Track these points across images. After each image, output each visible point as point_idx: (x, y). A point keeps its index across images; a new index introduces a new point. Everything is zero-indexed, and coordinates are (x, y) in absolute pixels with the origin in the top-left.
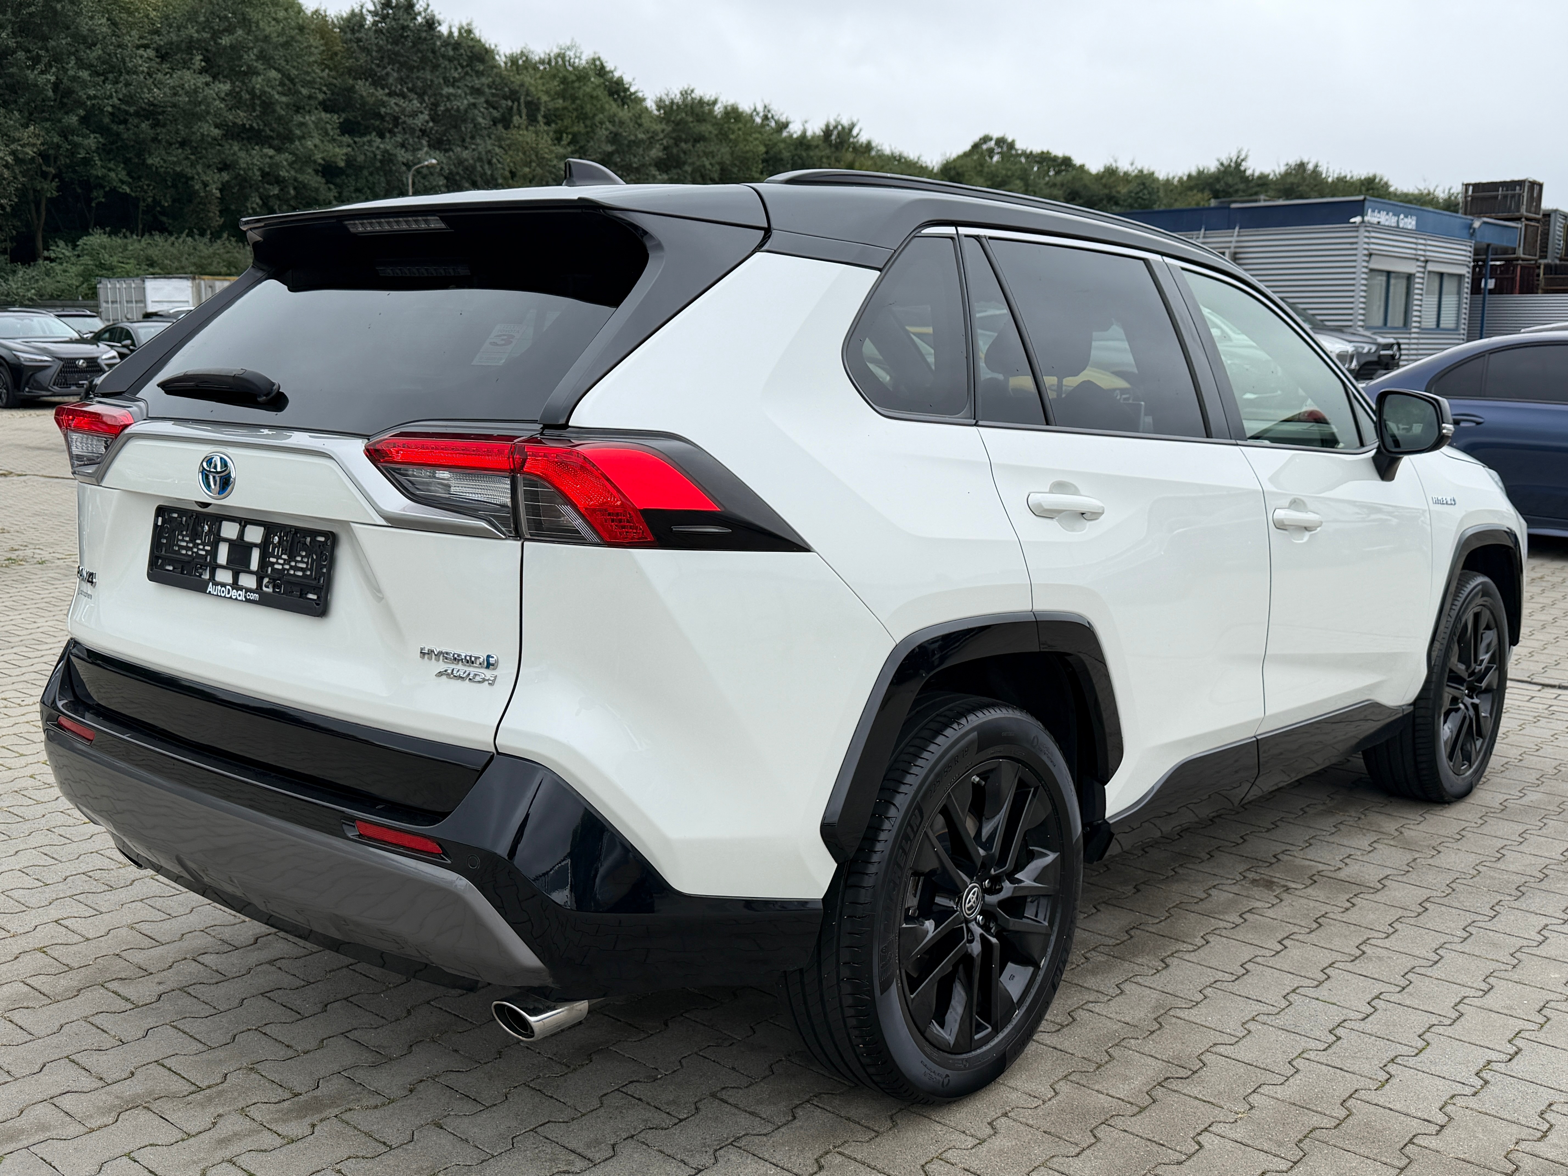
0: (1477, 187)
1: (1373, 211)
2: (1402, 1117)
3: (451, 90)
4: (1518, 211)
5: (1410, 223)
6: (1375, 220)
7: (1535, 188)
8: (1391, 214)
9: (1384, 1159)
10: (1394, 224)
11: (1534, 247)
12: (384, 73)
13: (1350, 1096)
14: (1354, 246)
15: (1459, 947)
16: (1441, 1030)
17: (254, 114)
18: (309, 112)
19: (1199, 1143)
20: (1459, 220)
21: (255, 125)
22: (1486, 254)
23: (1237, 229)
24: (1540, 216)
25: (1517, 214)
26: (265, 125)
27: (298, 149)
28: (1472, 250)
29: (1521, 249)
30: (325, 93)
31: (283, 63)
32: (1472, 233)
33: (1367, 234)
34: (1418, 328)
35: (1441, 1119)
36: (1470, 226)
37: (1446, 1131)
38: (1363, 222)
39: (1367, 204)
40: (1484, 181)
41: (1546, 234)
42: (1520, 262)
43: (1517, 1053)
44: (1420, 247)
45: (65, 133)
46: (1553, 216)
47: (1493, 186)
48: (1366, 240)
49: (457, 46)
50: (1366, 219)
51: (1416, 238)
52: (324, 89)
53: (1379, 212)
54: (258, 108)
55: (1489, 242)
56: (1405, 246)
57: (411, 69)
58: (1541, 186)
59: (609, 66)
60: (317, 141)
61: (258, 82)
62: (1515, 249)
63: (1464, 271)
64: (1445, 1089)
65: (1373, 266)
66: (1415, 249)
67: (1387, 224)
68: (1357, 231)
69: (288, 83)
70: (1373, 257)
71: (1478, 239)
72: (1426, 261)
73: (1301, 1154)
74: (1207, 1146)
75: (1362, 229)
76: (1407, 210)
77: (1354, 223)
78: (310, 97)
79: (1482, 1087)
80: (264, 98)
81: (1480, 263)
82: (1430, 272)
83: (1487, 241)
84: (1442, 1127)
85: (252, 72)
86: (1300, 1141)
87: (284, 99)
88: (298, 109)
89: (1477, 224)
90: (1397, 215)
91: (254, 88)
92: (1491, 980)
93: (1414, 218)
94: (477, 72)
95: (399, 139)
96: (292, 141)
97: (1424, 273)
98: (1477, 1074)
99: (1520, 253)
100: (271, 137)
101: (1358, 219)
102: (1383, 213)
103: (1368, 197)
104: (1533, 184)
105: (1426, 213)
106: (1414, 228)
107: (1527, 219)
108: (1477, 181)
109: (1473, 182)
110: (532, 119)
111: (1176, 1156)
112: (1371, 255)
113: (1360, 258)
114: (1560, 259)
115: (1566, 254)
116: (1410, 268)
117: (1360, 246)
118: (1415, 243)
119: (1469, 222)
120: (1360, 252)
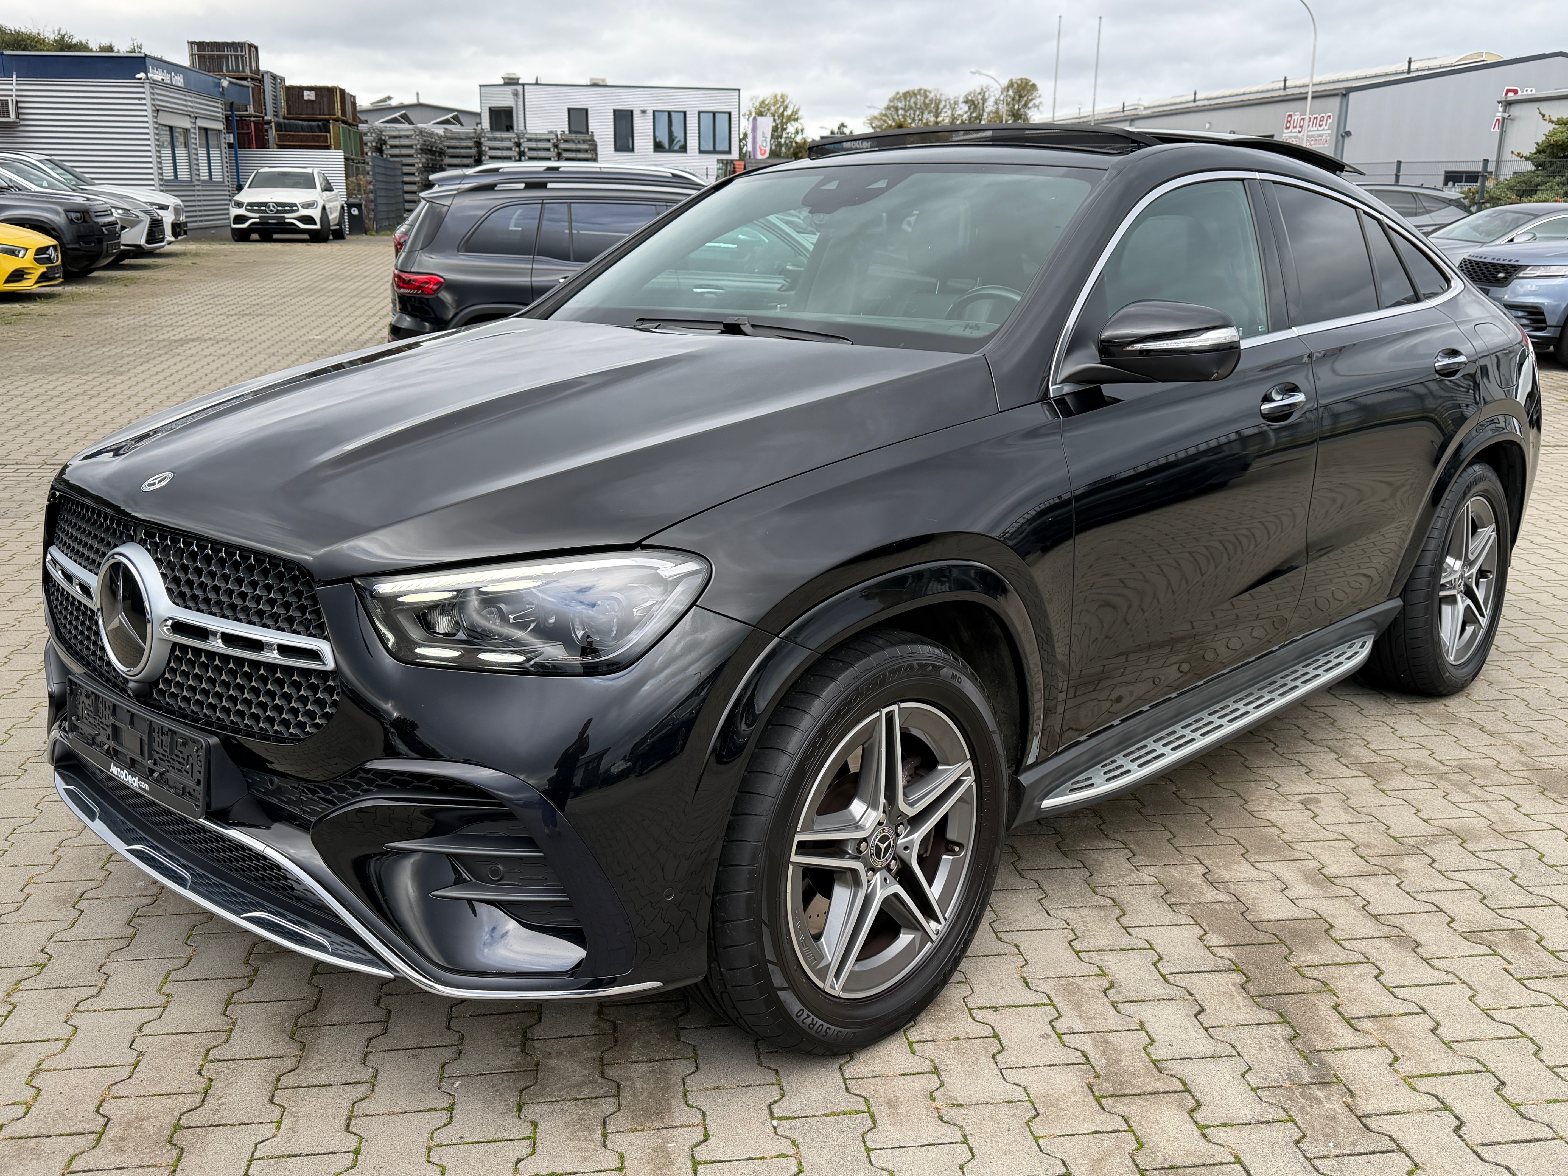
0: (202, 45)
1: (153, 68)
4: (244, 71)
5: (179, 80)
6: (159, 78)
7: (252, 50)
8: (165, 71)
10: (169, 82)
11: (259, 104)
14: (144, 102)
20: (211, 79)
22: (232, 111)
23: (15, 76)
24: (260, 77)
25: (244, 74)
28: (223, 107)
32: (222, 92)
33: (152, 90)
34: (199, 180)
36: (219, 85)
38: (146, 78)
39: (147, 60)
40: (207, 40)
41: (264, 93)
42: (252, 119)
44: (190, 104)
46: (265, 76)
47: (216, 46)
48: (152, 96)
50: (150, 75)
51: (185, 95)
53: (156, 69)
55: (232, 100)
56: (178, 103)
58: (256, 48)
62: (248, 106)
63: (220, 126)
65: (160, 122)
66: (186, 106)
67: (164, 81)
68: (143, 87)
70: (160, 112)
71: (226, 97)
72: (196, 118)
75: (146, 82)
76: (176, 68)
77: (140, 79)
81: (229, 119)
82: (200, 128)
89: (225, 83)
90: (168, 72)
93: (181, 76)
97: (195, 128)
99: (251, 110)
101: (142, 75)
102: (160, 71)
104: (251, 46)
105: (189, 72)
106: (183, 85)
107: (252, 79)
108: (201, 40)
109: (197, 40)
112: (158, 110)
113: (149, 113)
114: (284, 118)
115: (289, 113)
116: (186, 123)
117: (148, 102)
118: (186, 100)
119: (217, 80)
120: (149, 108)
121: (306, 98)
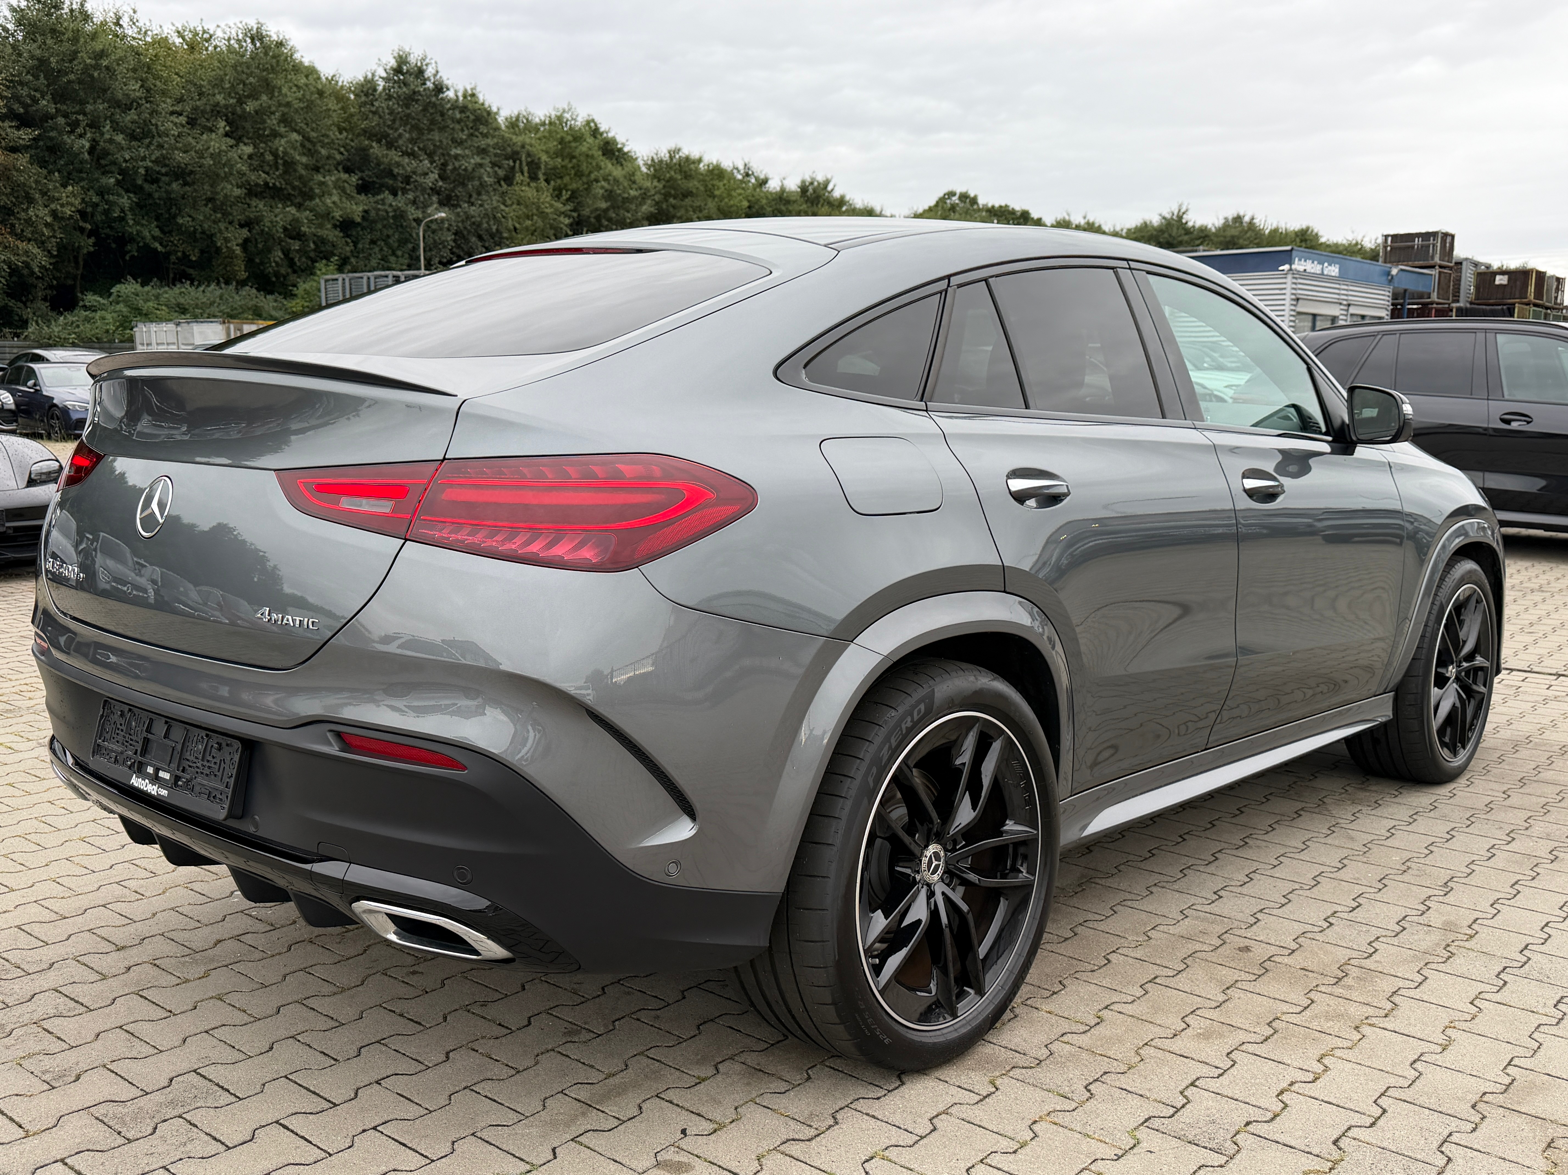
0: (1395, 237)
1: (1300, 260)
2: (1265, 945)
3: (459, 151)
4: (1433, 259)
5: (1333, 270)
6: (1301, 268)
7: (1448, 240)
8: (1316, 262)
9: (1247, 970)
10: (1318, 272)
11: (1447, 292)
12: (396, 135)
13: (1226, 932)
14: (1283, 292)
15: (1323, 841)
16: (1301, 892)
17: (277, 173)
18: (329, 171)
19: (1108, 960)
20: (1378, 268)
21: (277, 184)
22: (1404, 298)
24: (1453, 264)
25: (1431, 263)
26: (286, 184)
27: (318, 206)
28: (1390, 294)
29: (1435, 294)
30: (341, 153)
31: (305, 127)
32: (1391, 280)
33: (1295, 281)
35: (1294, 946)
36: (1389, 273)
37: (1296, 953)
38: (1291, 269)
39: (1294, 253)
40: (1402, 232)
41: (1458, 281)
42: (1435, 306)
43: (1358, 907)
44: (1343, 292)
45: (102, 192)
46: (1464, 263)
47: (1410, 237)
48: (1294, 286)
49: (464, 109)
50: (1293, 267)
51: (1340, 284)
52: (342, 149)
53: (1305, 261)
54: (281, 167)
55: (1406, 287)
56: (1329, 292)
57: (420, 131)
58: (1453, 236)
59: (603, 128)
60: (335, 198)
61: (281, 144)
62: (1430, 294)
63: (1383, 313)
64: (1299, 928)
65: (1299, 309)
66: (1338, 294)
67: (1312, 271)
68: (1285, 278)
69: (308, 146)
70: (1300, 301)
71: (1396, 285)
72: (1349, 305)
73: (1185, 966)
74: (1114, 961)
75: (1290, 276)
76: (1331, 259)
77: (1283, 270)
78: (328, 158)
79: (1328, 927)
80: (286, 158)
81: (1399, 307)
82: (1352, 315)
83: (1404, 286)
84: (1293, 951)
85: (275, 134)
86: (1185, 958)
87: (304, 160)
88: (317, 169)
89: (1394, 271)
90: (1321, 263)
91: (277, 149)
92: (1345, 861)
93: (1337, 266)
94: (481, 133)
95: (410, 196)
96: (311, 198)
97: (1346, 315)
98: (1325, 920)
99: (1434, 297)
100: (293, 195)
101: (1286, 267)
102: (1309, 262)
103: (1295, 248)
104: (1446, 235)
105: (1348, 262)
106: (1337, 275)
107: (1441, 267)
108: (1396, 233)
109: (1392, 233)
110: (534, 177)
111: (1090, 967)
112: (1298, 299)
113: (1288, 302)
114: (1471, 303)
115: (1477, 298)
116: (1335, 311)
117: (1288, 292)
118: (1339, 289)
119: (1388, 269)
120: (1288, 297)
121: (1497, 282)
